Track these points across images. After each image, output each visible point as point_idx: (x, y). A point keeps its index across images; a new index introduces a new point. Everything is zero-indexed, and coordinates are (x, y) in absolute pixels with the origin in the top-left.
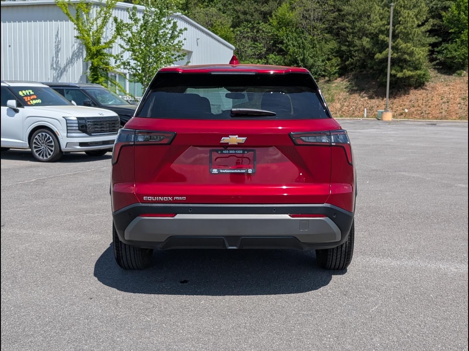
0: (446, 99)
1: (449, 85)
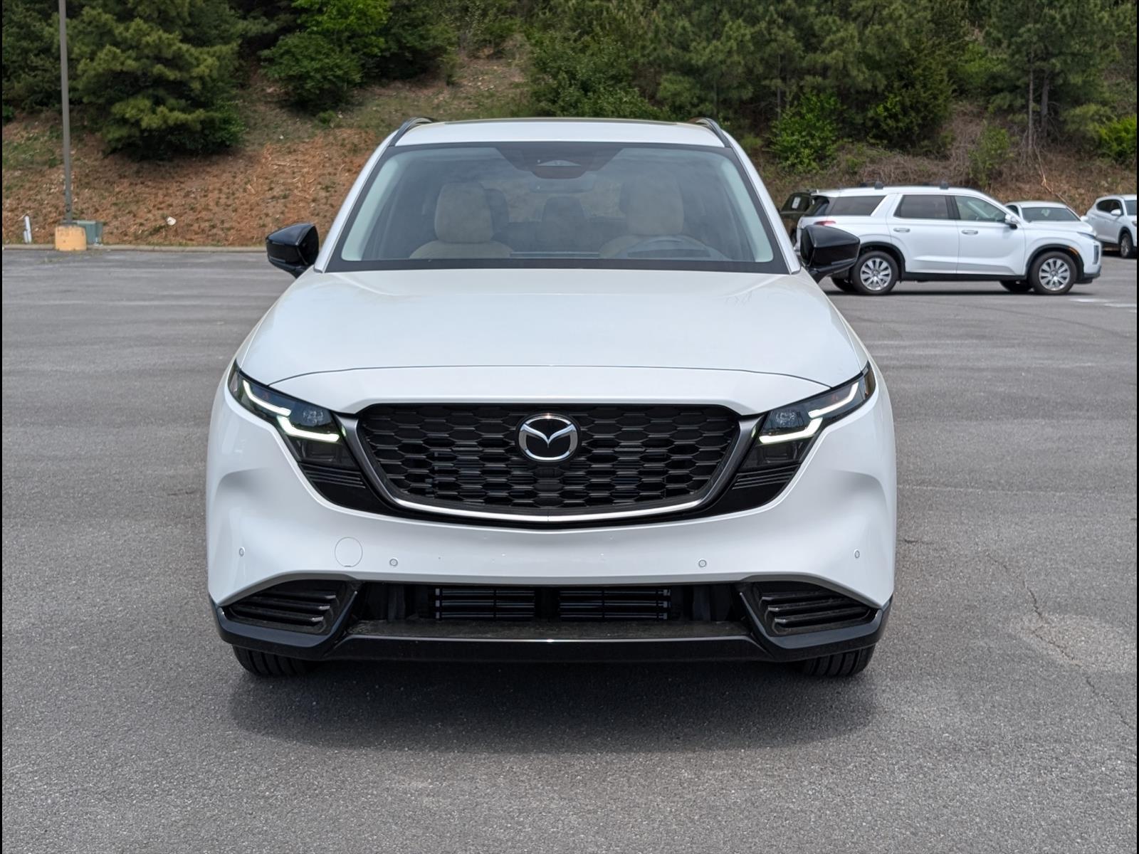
0: (282, 188)
1: (295, 151)
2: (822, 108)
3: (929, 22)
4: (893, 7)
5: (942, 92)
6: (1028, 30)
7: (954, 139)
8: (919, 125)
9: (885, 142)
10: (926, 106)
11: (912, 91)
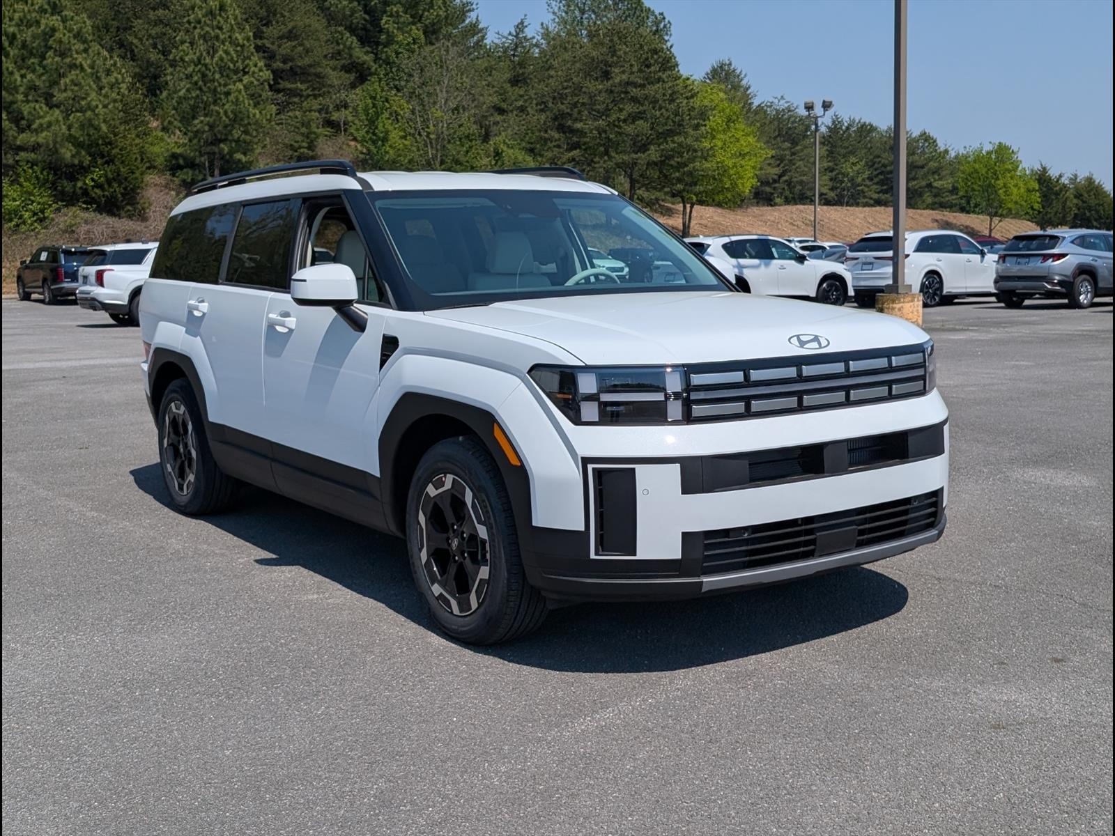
2: (37, 178)
3: (120, 111)
4: (89, 99)
5: (138, 168)
6: (200, 122)
7: (150, 205)
8: (122, 194)
9: (95, 206)
10: (126, 179)
11: (112, 167)
